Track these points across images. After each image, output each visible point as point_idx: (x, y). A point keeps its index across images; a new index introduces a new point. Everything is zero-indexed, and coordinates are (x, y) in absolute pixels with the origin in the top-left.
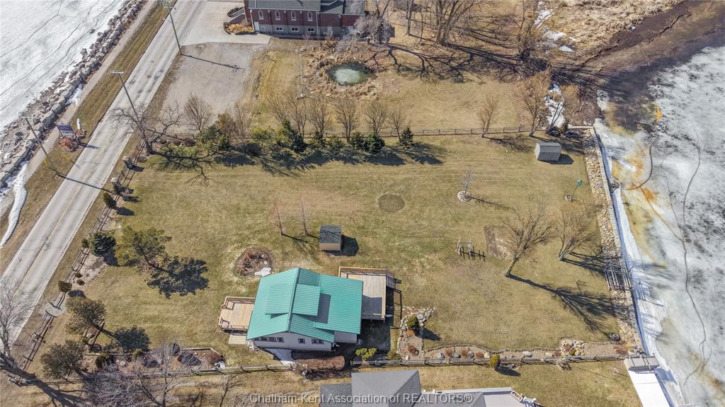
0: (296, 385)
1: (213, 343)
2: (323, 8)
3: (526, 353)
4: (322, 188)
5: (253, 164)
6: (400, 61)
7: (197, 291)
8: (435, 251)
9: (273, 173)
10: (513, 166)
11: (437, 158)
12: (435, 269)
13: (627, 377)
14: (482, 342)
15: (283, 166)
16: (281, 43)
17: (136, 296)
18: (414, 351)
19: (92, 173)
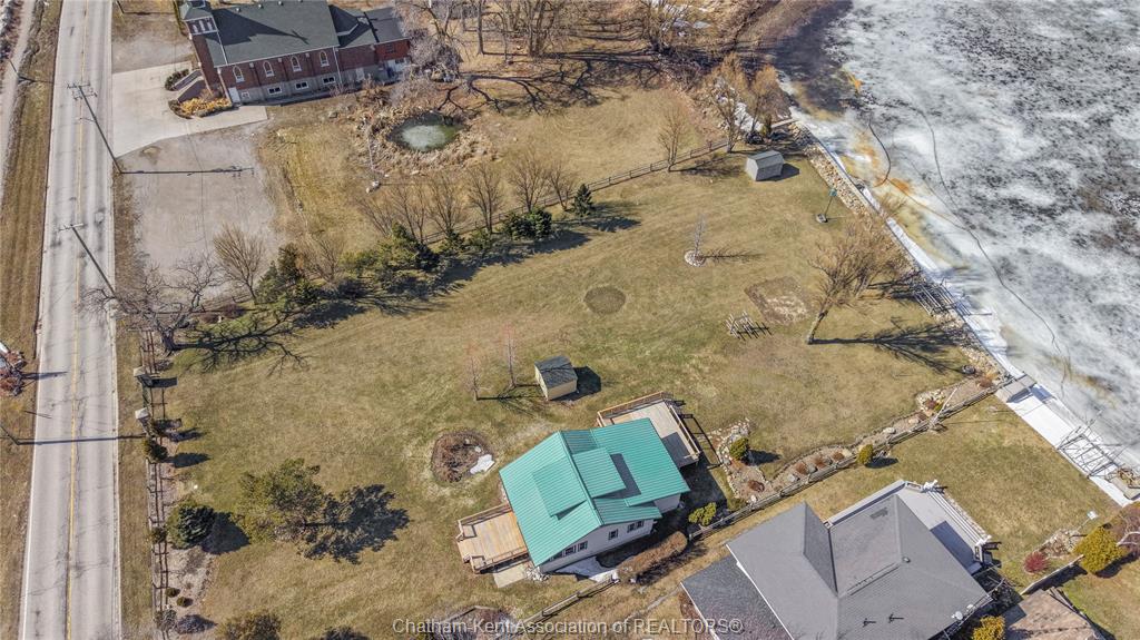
0: (632, 601)
1: (474, 598)
2: (343, 41)
3: (889, 430)
4: (494, 312)
5: (362, 311)
6: (493, 94)
7: (397, 532)
8: (704, 344)
9: (404, 314)
10: (731, 199)
11: (629, 218)
12: (717, 368)
13: (1010, 412)
14: (830, 439)
15: (413, 298)
16: (287, 113)
17: (299, 583)
18: (756, 486)
19: (82, 418)
